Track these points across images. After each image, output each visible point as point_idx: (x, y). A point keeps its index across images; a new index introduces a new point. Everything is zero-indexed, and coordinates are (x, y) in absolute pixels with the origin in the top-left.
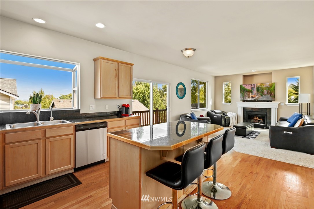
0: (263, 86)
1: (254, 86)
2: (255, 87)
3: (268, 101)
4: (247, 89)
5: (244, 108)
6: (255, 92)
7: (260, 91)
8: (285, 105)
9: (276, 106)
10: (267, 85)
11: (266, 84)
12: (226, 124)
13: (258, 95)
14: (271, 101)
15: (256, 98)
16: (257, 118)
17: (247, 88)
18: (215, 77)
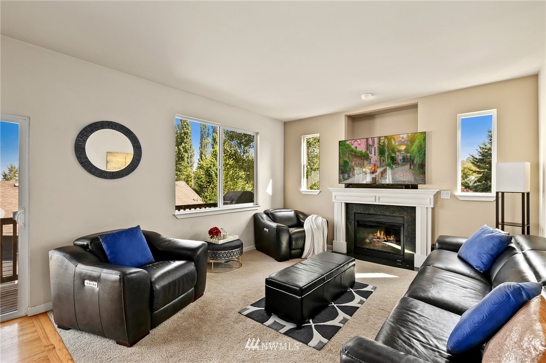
0: (393, 142)
1: (374, 142)
2: (376, 145)
3: (407, 187)
4: (358, 150)
5: (347, 205)
6: (374, 157)
7: (386, 156)
8: (453, 196)
9: (428, 201)
10: (403, 138)
11: (401, 136)
12: (293, 252)
13: (381, 166)
14: (415, 187)
15: (377, 174)
16: (380, 234)
17: (356, 148)
18: (286, 124)
